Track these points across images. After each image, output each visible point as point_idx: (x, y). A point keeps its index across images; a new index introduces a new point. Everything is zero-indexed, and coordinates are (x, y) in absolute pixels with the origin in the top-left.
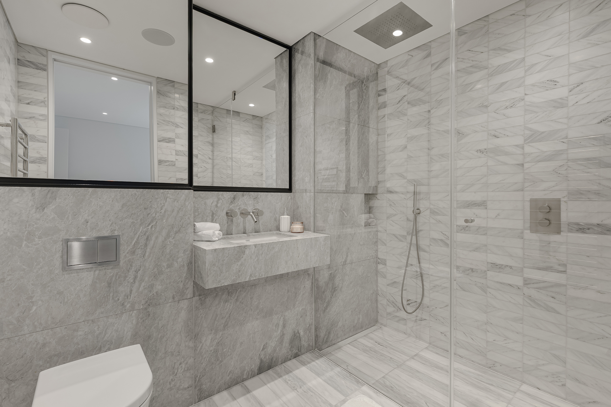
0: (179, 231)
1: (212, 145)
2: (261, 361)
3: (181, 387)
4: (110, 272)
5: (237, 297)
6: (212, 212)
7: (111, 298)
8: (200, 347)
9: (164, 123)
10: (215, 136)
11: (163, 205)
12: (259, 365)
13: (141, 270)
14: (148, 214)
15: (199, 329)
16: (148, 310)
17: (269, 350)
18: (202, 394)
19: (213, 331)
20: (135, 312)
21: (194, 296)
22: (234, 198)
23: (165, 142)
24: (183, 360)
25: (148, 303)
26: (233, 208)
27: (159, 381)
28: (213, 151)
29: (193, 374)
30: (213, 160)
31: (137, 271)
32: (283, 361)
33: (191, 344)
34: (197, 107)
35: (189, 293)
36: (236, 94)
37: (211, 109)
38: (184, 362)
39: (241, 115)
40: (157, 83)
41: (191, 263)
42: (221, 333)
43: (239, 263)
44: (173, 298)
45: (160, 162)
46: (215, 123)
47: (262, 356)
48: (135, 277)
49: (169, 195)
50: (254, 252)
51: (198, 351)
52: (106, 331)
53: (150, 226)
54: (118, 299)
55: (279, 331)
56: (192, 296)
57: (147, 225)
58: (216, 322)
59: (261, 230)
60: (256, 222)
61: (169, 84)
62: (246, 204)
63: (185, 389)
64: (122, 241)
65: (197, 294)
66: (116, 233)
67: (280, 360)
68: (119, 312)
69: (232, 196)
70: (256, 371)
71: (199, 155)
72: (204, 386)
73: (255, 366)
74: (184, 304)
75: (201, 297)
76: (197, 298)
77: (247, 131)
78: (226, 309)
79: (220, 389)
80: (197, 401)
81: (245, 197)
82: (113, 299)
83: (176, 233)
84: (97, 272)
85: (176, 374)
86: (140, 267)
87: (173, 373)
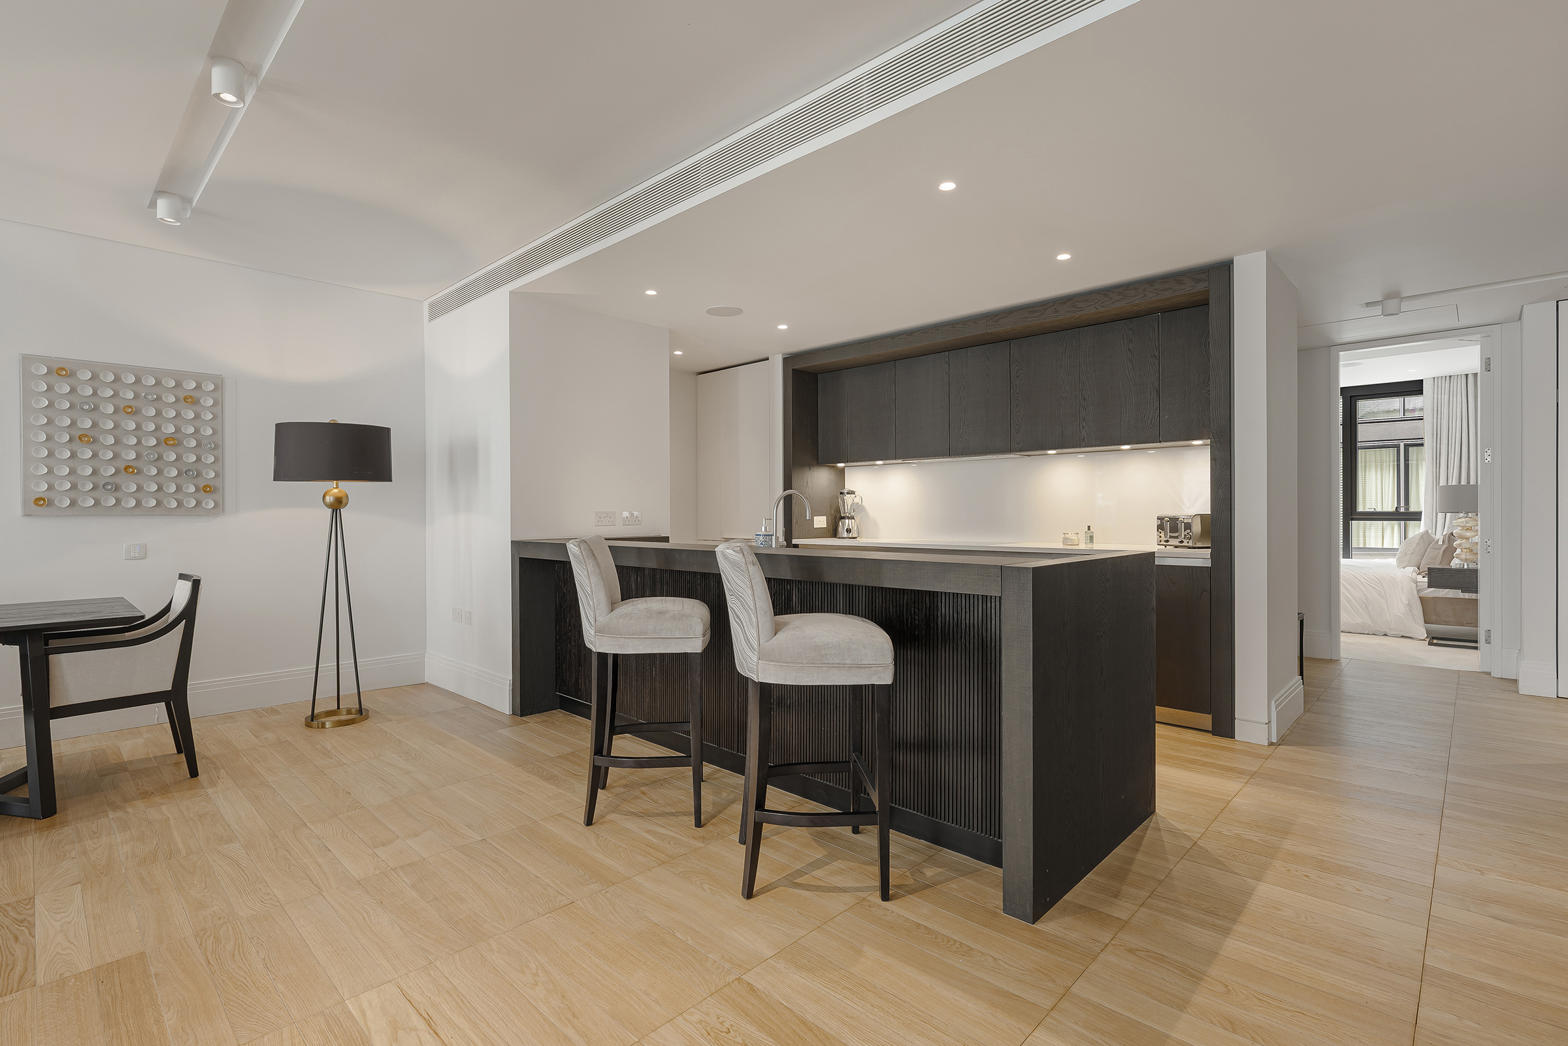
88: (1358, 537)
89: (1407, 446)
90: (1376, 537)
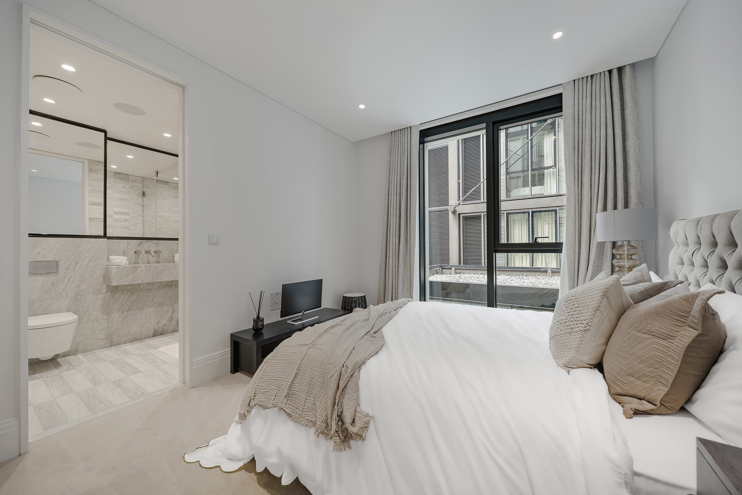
0: (97, 259)
1: (143, 206)
2: (155, 330)
3: (98, 338)
4: (52, 278)
5: (138, 295)
6: (124, 251)
7: (54, 291)
8: (111, 319)
9: (94, 191)
10: (145, 199)
11: (86, 246)
12: (153, 332)
13: (73, 278)
14: (77, 251)
15: (111, 310)
16: (77, 298)
17: (161, 324)
18: (113, 343)
19: (121, 312)
20: (69, 298)
21: (107, 293)
22: (140, 244)
23: (96, 205)
24: (99, 324)
25: (77, 294)
26: (139, 249)
27: (84, 334)
28: (143, 211)
29: (106, 332)
30: (143, 217)
31: (70, 278)
32: (172, 332)
33: (105, 317)
34: (128, 177)
35: (104, 290)
36: (158, 173)
37: (142, 179)
38: (100, 325)
39: (169, 184)
40: (89, 163)
41: (105, 276)
42: (126, 313)
43: (135, 274)
44: (93, 293)
45: (91, 219)
46: (145, 190)
47: (156, 328)
48: (69, 281)
49: (90, 241)
50: (145, 269)
51: (110, 321)
52: (50, 306)
53: (78, 256)
54: (58, 291)
55: (169, 315)
56: (106, 292)
57: (76, 256)
58: (122, 307)
59: (161, 262)
60: (153, 256)
61: (100, 164)
62: (150, 247)
63: (101, 339)
64: (61, 263)
65: (109, 291)
66: (57, 259)
67: (170, 331)
68: (59, 298)
69: (139, 242)
70: (152, 335)
71: (130, 213)
72: (114, 339)
73: (151, 333)
74: (101, 296)
75: (112, 293)
76: (109, 294)
77: (176, 196)
78: (129, 301)
79: (125, 342)
80: (109, 346)
81: (149, 243)
82: (55, 291)
83: (95, 260)
84: (45, 278)
85: (95, 331)
86: (72, 276)
87: (93, 330)
88: (511, 261)
89: (533, 212)
90: (519, 261)
